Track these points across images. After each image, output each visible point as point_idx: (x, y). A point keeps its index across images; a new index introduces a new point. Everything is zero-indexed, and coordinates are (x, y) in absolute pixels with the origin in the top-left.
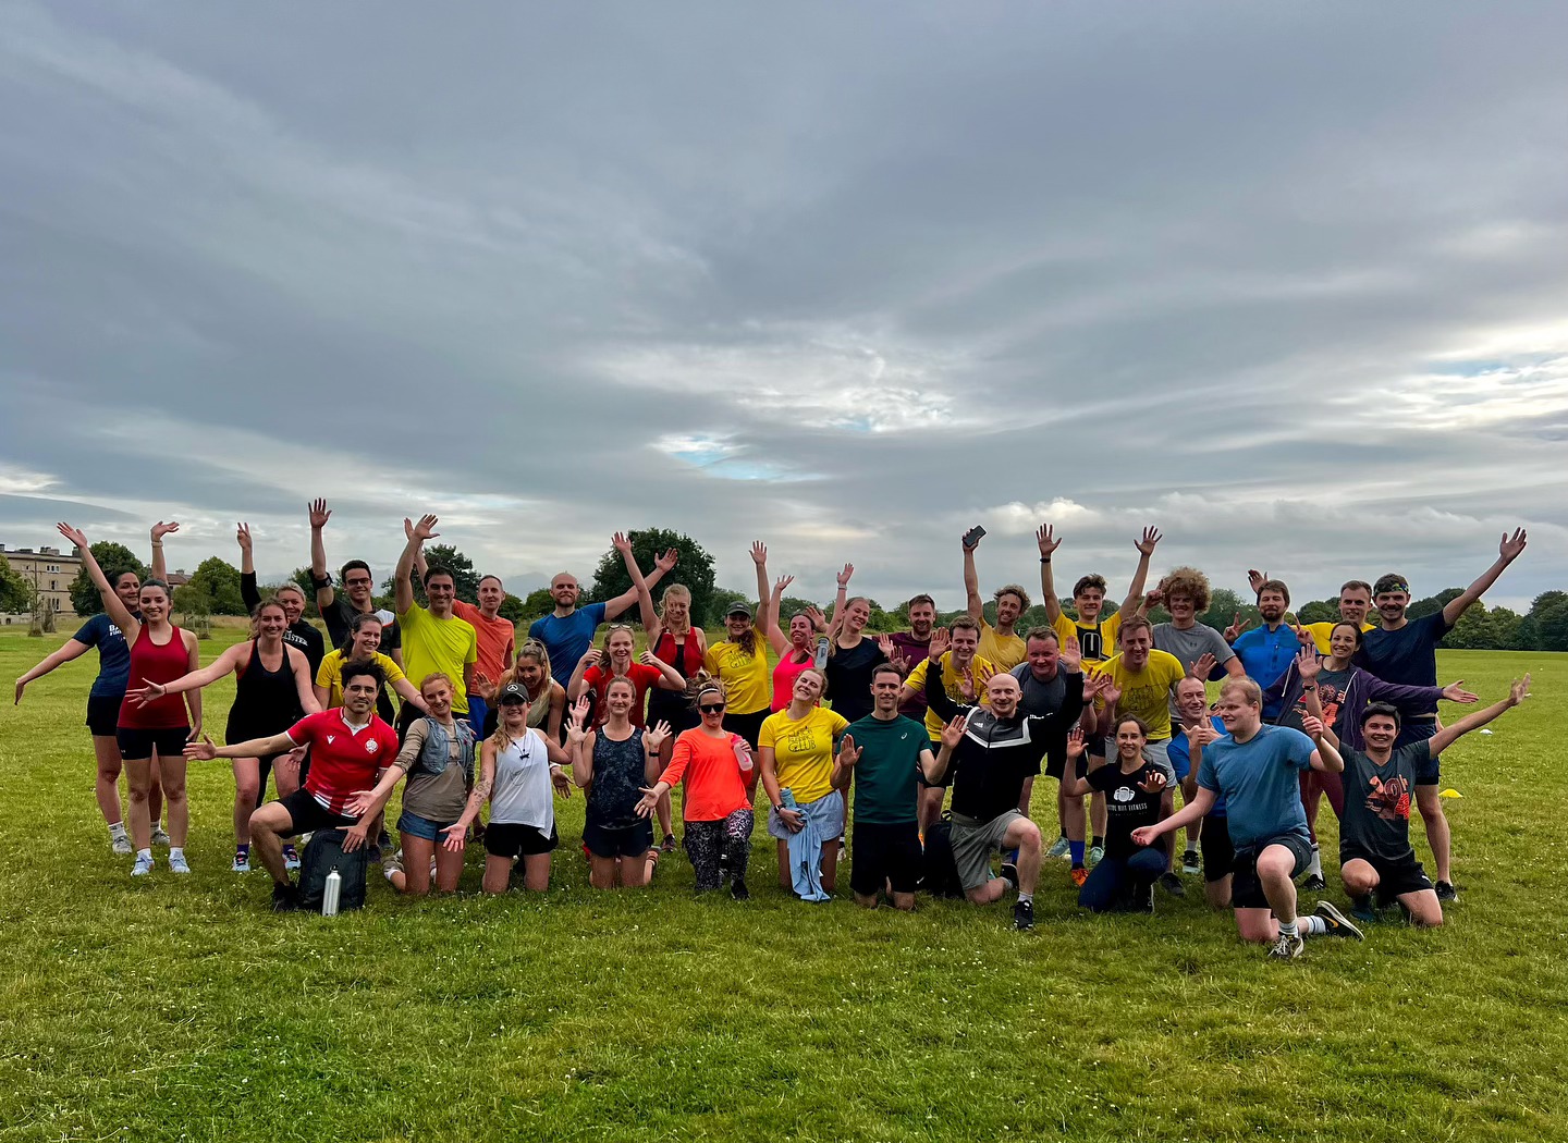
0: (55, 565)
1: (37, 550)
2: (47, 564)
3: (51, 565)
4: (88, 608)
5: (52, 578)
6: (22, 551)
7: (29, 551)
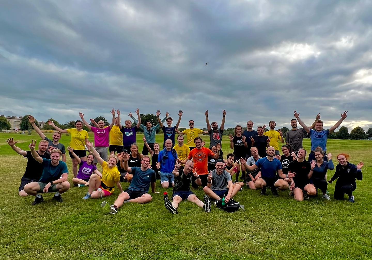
0: (16, 120)
1: (11, 117)
2: (14, 120)
3: (15, 120)
4: (24, 129)
5: (15, 122)
6: (8, 117)
7: (10, 117)
